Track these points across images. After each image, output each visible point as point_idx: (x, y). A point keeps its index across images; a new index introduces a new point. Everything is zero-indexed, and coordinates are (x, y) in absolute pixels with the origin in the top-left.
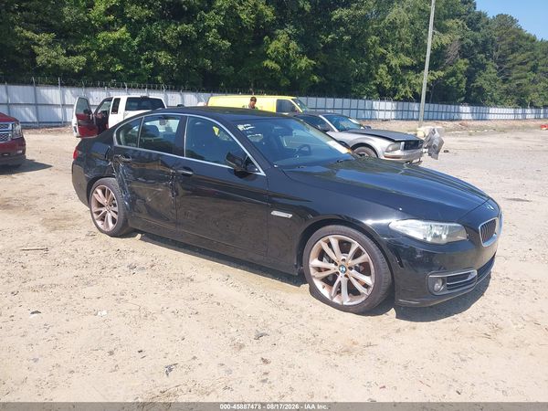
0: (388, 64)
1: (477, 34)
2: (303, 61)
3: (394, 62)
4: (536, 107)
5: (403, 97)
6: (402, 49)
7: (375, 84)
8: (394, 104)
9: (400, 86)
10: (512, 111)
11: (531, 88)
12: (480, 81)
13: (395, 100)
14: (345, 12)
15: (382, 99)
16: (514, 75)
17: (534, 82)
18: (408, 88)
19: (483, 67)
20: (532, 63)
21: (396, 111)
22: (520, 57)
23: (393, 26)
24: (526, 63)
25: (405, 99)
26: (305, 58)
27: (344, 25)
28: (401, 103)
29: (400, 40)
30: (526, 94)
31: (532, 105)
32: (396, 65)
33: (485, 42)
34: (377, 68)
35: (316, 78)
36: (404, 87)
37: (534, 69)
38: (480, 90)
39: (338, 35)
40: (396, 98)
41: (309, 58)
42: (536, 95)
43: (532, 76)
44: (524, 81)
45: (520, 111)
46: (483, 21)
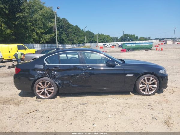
0: (36, 32)
1: (59, 23)
2: (8, 31)
3: (38, 31)
4: (76, 44)
5: (43, 42)
6: (40, 28)
7: (33, 39)
8: (40, 45)
9: (41, 39)
10: (71, 45)
11: (74, 39)
12: (62, 37)
13: (40, 44)
14: (21, 14)
15: (36, 44)
16: (70, 35)
17: (74, 37)
18: (44, 40)
19: (62, 33)
20: (73, 32)
21: (41, 47)
22: (70, 30)
23: (36, 20)
24: (72, 32)
25: (44, 43)
26: (9, 30)
27: (21, 18)
28: (42, 45)
29: (39, 24)
30: (73, 41)
31: (75, 44)
32: (39, 33)
33: (62, 26)
34: (33, 33)
35: (13, 37)
36: (43, 39)
37: (74, 34)
38: (63, 39)
39: (19, 22)
40: (41, 43)
41: (10, 30)
42: (76, 41)
43: (74, 35)
44: (72, 37)
45: (73, 45)
46: (60, 20)
